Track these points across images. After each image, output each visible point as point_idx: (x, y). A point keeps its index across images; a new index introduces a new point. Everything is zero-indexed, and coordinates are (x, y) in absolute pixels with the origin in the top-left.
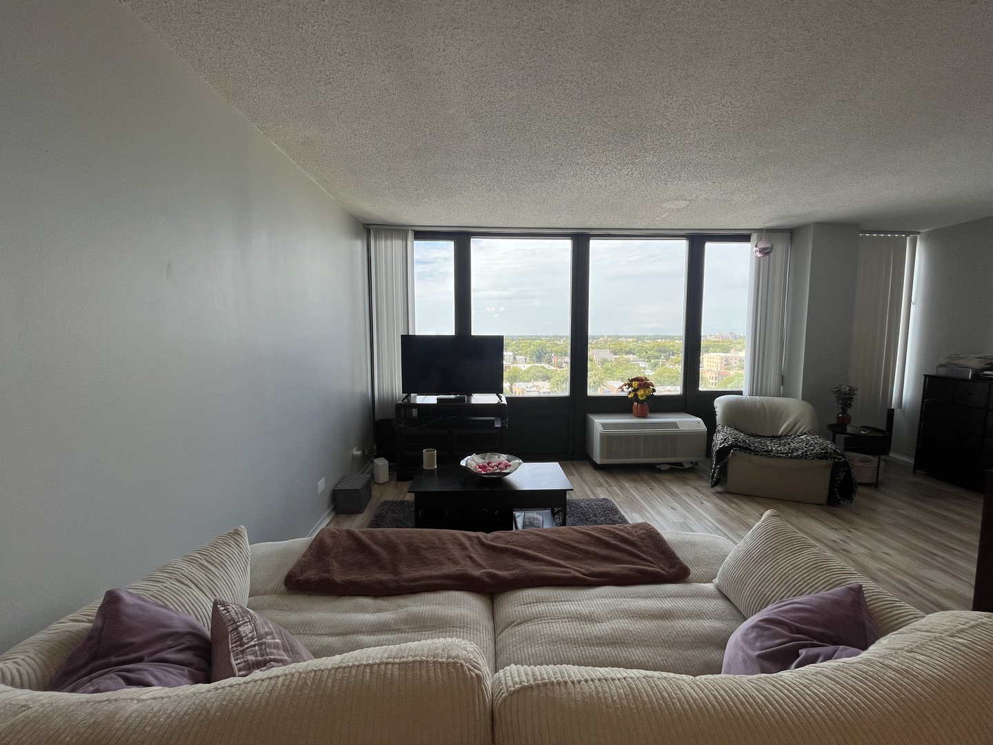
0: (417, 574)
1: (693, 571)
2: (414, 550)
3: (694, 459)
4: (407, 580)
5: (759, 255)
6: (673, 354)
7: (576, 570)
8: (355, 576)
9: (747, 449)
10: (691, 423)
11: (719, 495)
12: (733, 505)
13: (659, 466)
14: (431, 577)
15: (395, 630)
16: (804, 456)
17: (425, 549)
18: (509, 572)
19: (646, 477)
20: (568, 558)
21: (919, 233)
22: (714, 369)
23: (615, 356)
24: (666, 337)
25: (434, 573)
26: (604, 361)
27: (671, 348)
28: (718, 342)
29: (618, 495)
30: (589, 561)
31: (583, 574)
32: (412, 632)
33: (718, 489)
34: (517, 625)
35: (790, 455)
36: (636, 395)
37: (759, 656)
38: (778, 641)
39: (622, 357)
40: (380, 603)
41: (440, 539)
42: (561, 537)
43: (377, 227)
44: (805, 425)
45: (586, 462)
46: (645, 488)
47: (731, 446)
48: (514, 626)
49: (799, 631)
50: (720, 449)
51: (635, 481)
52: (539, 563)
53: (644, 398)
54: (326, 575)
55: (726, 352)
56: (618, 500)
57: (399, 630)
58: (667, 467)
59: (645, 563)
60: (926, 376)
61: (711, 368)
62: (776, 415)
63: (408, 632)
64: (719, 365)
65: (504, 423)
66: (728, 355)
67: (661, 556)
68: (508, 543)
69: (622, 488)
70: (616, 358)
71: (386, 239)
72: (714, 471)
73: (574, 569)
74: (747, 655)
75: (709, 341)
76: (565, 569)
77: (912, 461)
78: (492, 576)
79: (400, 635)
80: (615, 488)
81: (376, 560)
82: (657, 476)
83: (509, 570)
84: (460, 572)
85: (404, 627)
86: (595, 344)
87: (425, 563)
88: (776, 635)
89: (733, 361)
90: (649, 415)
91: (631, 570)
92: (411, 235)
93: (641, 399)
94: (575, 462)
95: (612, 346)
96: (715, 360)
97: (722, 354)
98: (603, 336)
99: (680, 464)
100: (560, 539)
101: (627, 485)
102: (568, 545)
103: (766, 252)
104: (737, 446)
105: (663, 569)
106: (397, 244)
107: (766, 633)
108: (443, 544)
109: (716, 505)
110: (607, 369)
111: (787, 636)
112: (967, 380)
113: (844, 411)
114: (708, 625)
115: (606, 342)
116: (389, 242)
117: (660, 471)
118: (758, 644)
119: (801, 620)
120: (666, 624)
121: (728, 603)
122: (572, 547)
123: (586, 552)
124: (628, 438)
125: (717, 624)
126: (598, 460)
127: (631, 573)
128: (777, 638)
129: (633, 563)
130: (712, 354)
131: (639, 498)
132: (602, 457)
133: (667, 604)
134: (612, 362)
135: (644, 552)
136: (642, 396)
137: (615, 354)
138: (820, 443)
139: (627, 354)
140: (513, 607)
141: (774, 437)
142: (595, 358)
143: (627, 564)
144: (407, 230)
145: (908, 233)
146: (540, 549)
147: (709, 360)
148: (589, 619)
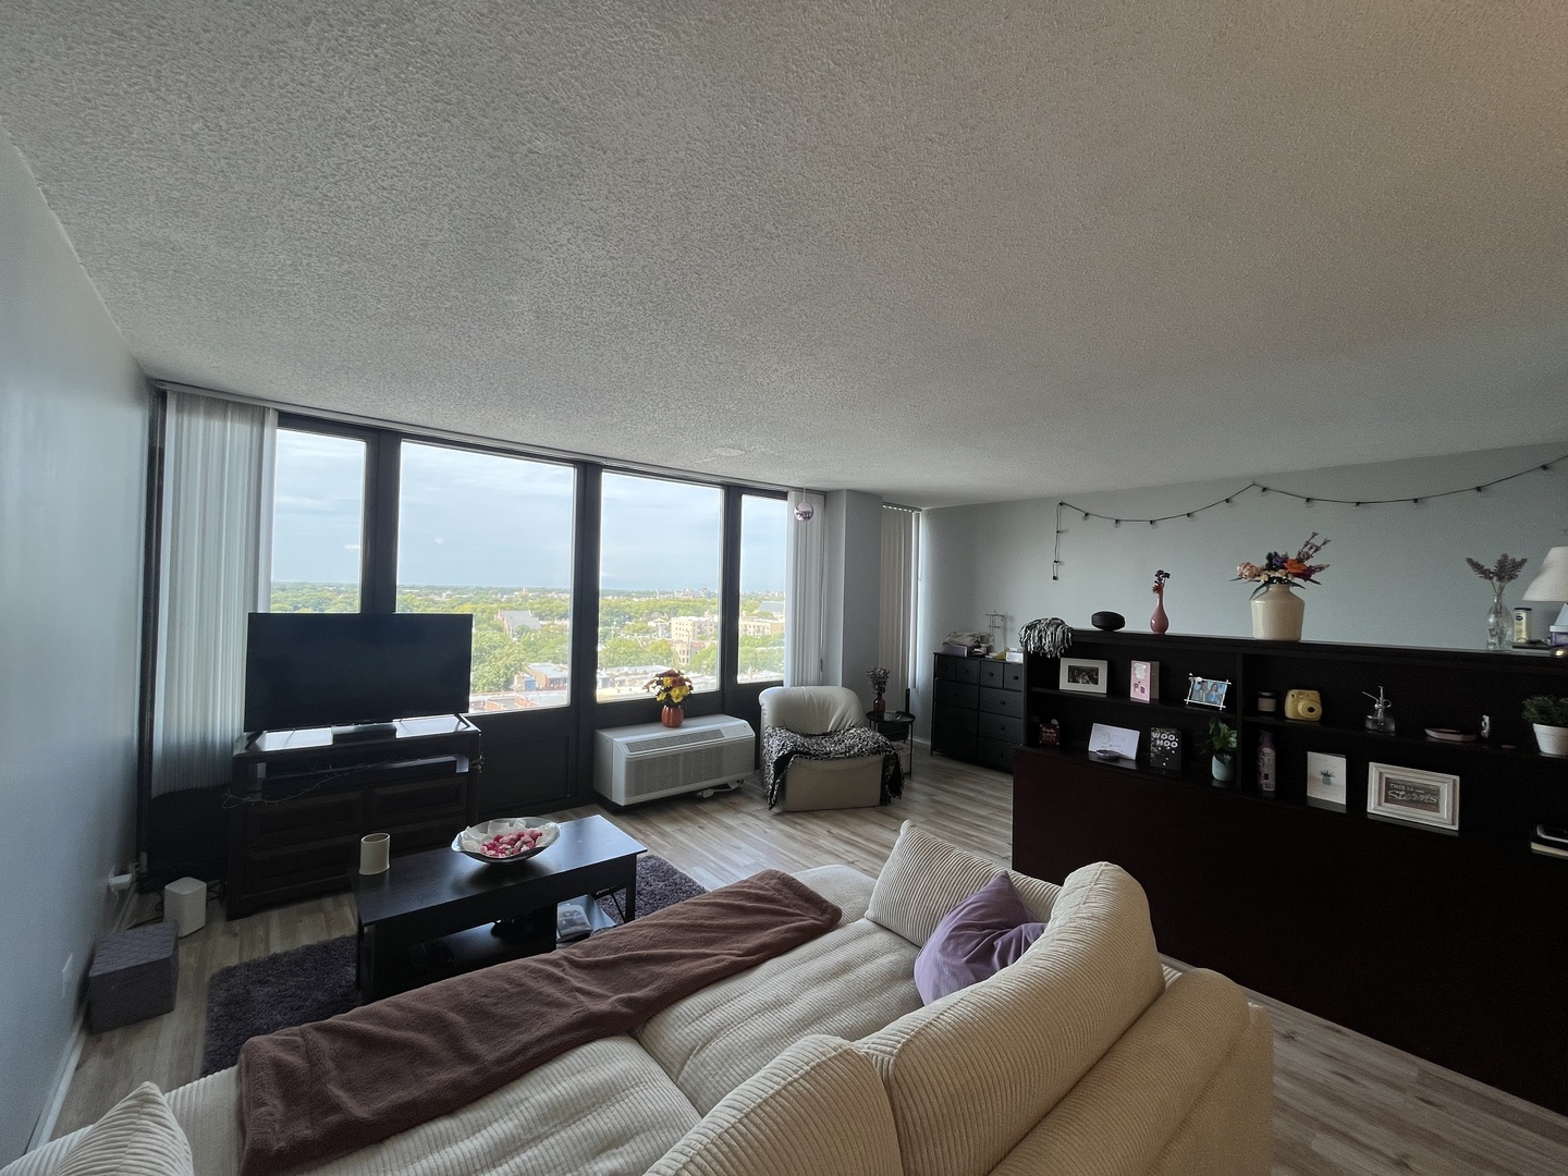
0: (509, 1048)
1: (846, 909)
2: (477, 1013)
3: (739, 776)
4: (499, 1062)
5: (800, 519)
6: (630, 619)
7: (727, 954)
8: (397, 1095)
9: (808, 753)
10: (734, 728)
11: (780, 818)
12: (798, 827)
13: (700, 794)
14: (540, 1040)
15: (533, 1140)
16: (860, 754)
17: (495, 1004)
18: (648, 989)
19: (687, 812)
20: (708, 942)
21: (920, 510)
22: (685, 639)
23: (541, 622)
24: (619, 594)
25: (536, 1033)
26: (522, 631)
27: (628, 609)
28: (688, 601)
29: (663, 848)
30: (735, 938)
31: (739, 956)
32: (563, 1128)
33: (775, 810)
34: (701, 1048)
35: (848, 755)
36: (669, 697)
37: (968, 962)
38: (974, 943)
39: (553, 624)
40: (470, 1116)
41: (510, 981)
42: (685, 918)
43: (186, 390)
44: (853, 716)
45: (596, 806)
46: (691, 828)
47: (791, 753)
48: (698, 1053)
49: (984, 927)
50: (780, 758)
51: (675, 820)
52: (681, 961)
53: (680, 700)
54: (334, 1118)
55: (699, 616)
56: (665, 853)
57: (539, 1137)
58: (710, 793)
59: (795, 918)
60: (935, 654)
61: (682, 638)
62: (823, 708)
63: (558, 1132)
64: (691, 633)
65: (473, 765)
66: (701, 619)
67: (806, 905)
68: (617, 950)
69: (663, 835)
70: (542, 626)
71: (209, 414)
72: (773, 788)
73: (726, 953)
74: (953, 966)
75: (678, 599)
76: (717, 957)
77: (929, 743)
78: (629, 1002)
79: (546, 1142)
80: (654, 837)
81: (418, 1055)
82: (701, 807)
83: (646, 986)
84: (582, 1014)
85: (546, 1128)
86: (505, 602)
87: (512, 1024)
88: (970, 938)
89: (708, 628)
90: (684, 723)
91: (786, 931)
92: (272, 418)
93: (676, 701)
94: (578, 810)
95: (536, 606)
96: (685, 627)
97: (695, 619)
98: (520, 590)
99: (725, 786)
100: (685, 922)
101: (668, 828)
102: (701, 926)
103: (807, 516)
104: (797, 752)
105: (815, 919)
106: (236, 431)
107: (962, 939)
108: (521, 985)
109: (781, 831)
110: (530, 644)
111: (977, 936)
112: (964, 658)
113: (880, 695)
114: (886, 961)
115: (525, 598)
116: (216, 424)
117: (702, 800)
118: (960, 953)
119: (982, 917)
120: (851, 976)
121: (889, 933)
122: (706, 927)
123: (725, 928)
124: (663, 760)
125: (892, 957)
126: (621, 799)
127: (789, 935)
128: (972, 941)
129: (783, 923)
130: (682, 618)
131: (692, 845)
132: (628, 793)
133: (840, 956)
134: (536, 631)
135: (787, 906)
136: (677, 698)
137: (542, 619)
138: (870, 737)
139: (560, 618)
140: (680, 1030)
141: (825, 735)
142: (506, 626)
143: (777, 926)
144: (264, 410)
145: (914, 509)
146: (668, 942)
147: (678, 626)
148: (777, 1004)
